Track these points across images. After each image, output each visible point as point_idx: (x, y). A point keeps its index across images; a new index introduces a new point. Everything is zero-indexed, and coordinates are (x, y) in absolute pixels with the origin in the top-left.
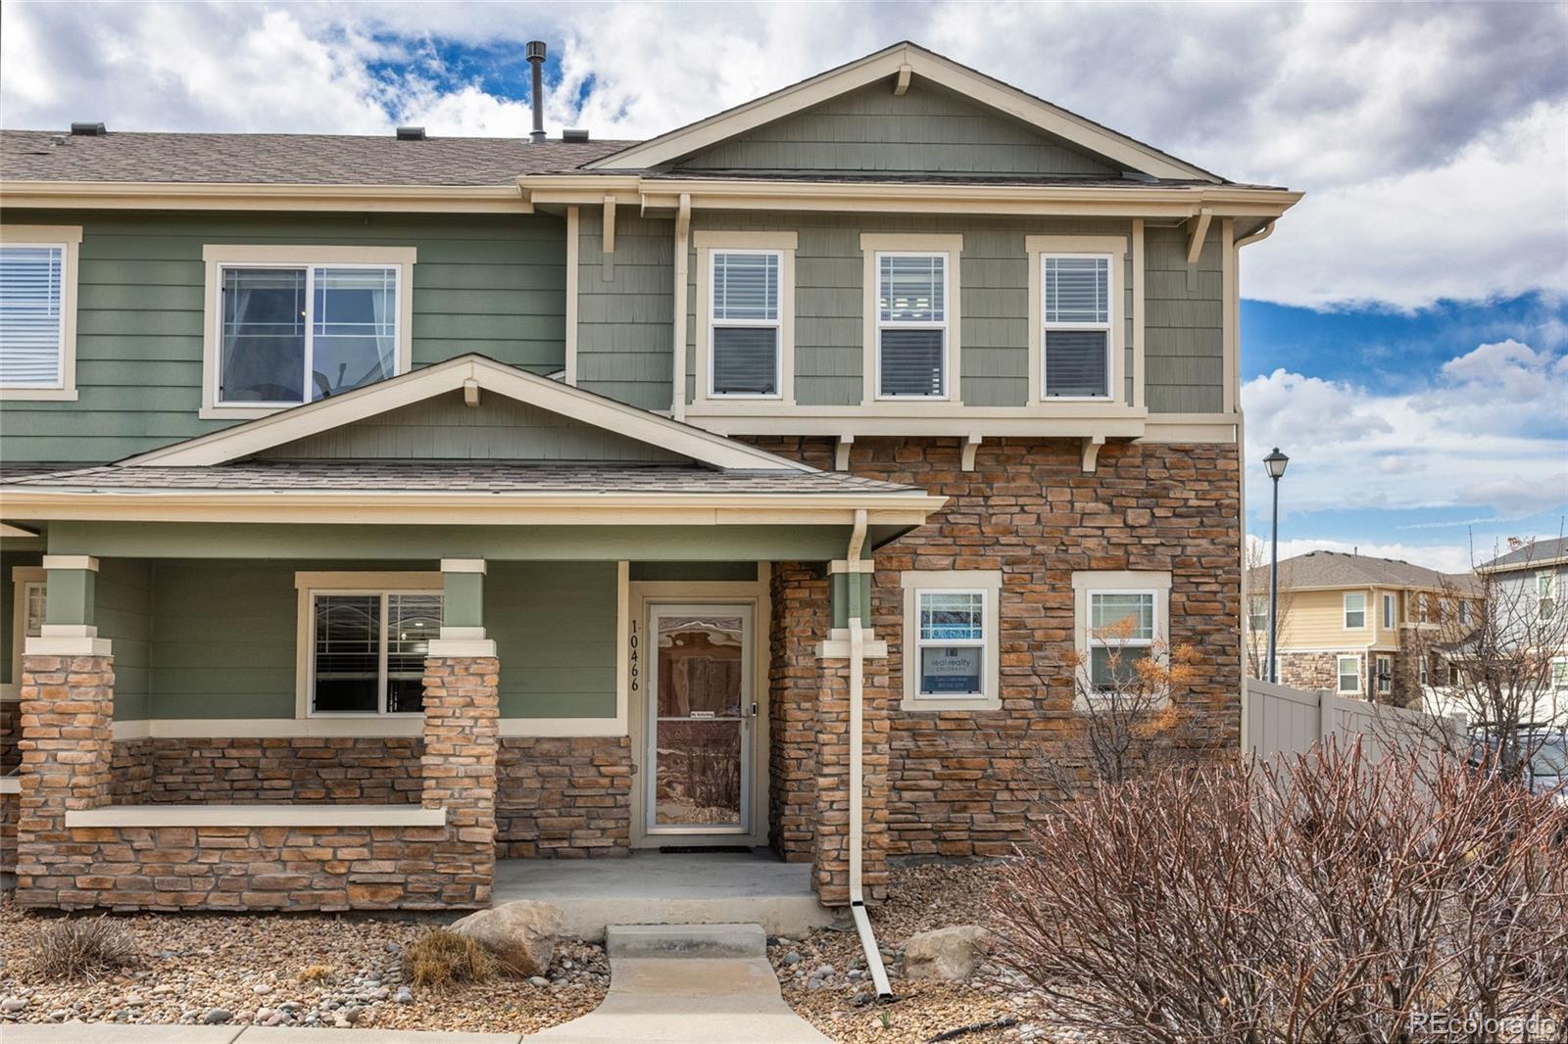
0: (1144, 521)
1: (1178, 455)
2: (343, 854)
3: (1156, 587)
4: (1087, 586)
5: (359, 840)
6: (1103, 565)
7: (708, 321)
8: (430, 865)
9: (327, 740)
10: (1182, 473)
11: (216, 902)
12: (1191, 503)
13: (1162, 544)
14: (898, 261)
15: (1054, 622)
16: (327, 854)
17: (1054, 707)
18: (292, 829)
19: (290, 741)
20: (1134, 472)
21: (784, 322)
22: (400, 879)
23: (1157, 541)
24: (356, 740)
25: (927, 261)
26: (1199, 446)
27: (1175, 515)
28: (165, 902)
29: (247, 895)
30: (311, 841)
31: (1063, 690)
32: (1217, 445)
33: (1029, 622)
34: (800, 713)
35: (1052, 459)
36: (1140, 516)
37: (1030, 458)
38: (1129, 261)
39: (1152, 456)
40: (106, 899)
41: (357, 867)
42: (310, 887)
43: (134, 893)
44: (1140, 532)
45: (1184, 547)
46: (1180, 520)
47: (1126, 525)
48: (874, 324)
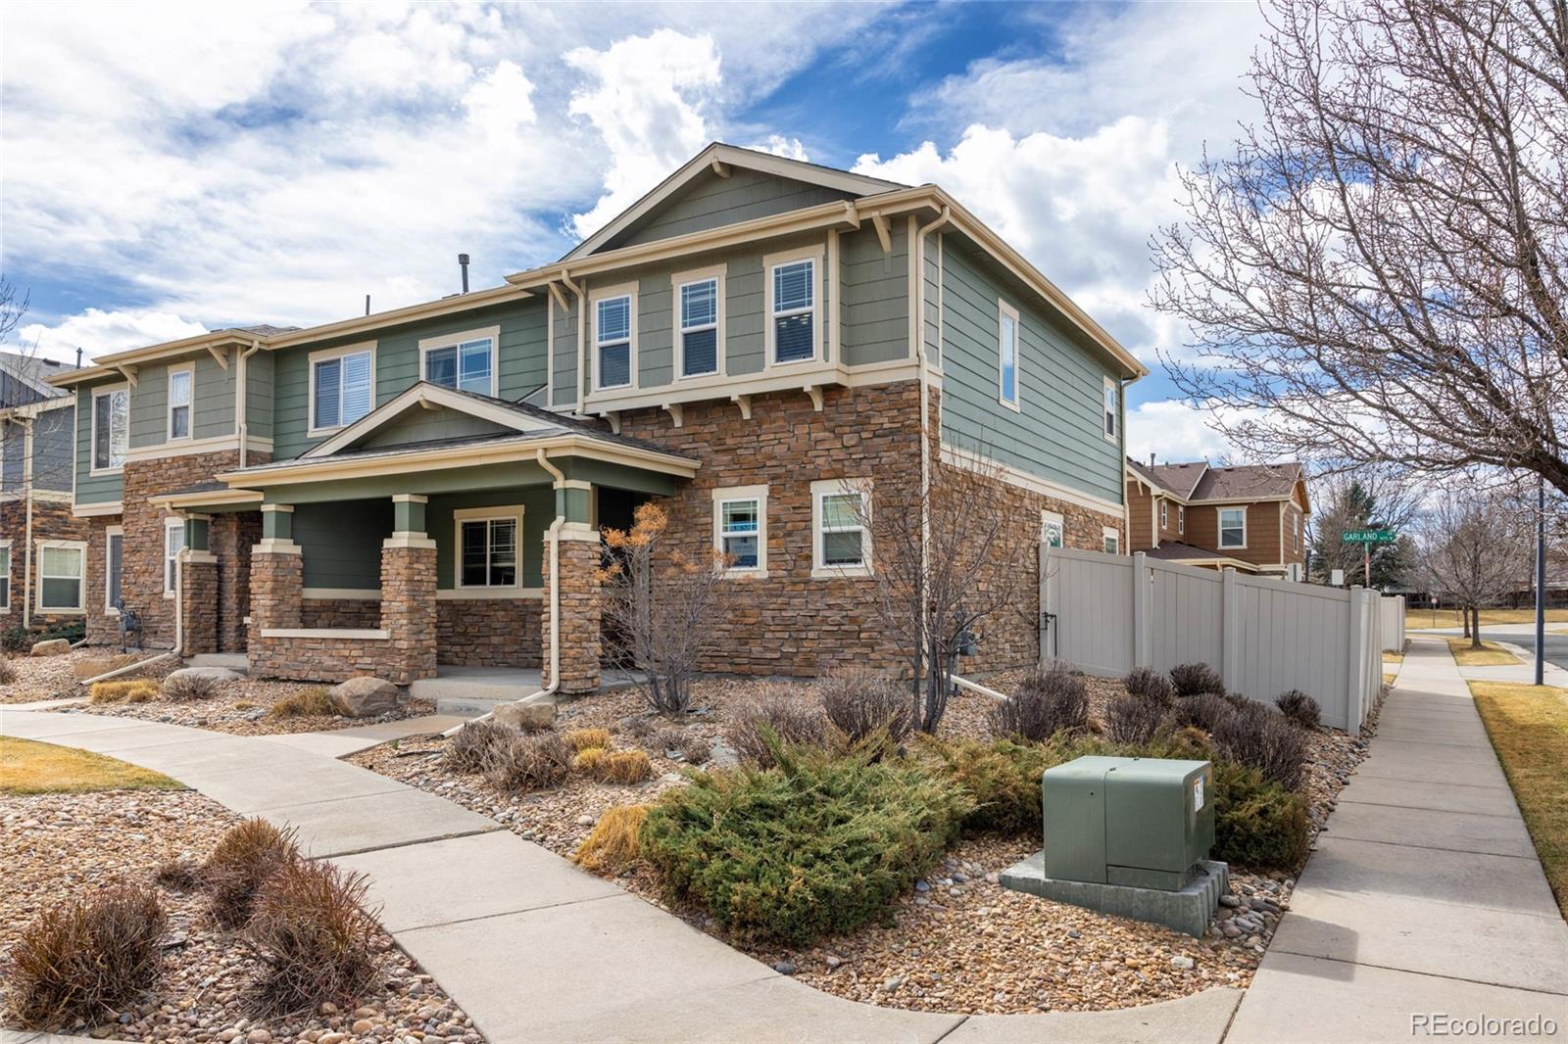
0: (853, 443)
1: (878, 392)
2: (354, 653)
3: (861, 488)
4: (820, 490)
5: (358, 646)
6: (828, 475)
7: (596, 344)
8: (384, 660)
9: (466, 601)
10: (880, 405)
11: (312, 676)
12: (885, 426)
13: (865, 458)
14: (692, 288)
15: (799, 517)
16: (346, 653)
17: (798, 575)
18: (337, 640)
20: (848, 408)
21: (632, 339)
22: (373, 667)
23: (862, 456)
24: (477, 601)
25: (706, 285)
26: (891, 384)
27: (875, 436)
28: (294, 675)
29: (321, 673)
30: (342, 646)
31: (804, 563)
32: (903, 383)
33: (783, 518)
35: (796, 405)
36: (851, 439)
37: (783, 407)
38: (826, 259)
39: (860, 396)
40: (277, 673)
41: (359, 661)
42: (341, 670)
43: (286, 671)
44: (852, 450)
45: (881, 458)
46: (879, 439)
47: (844, 447)
48: (679, 330)
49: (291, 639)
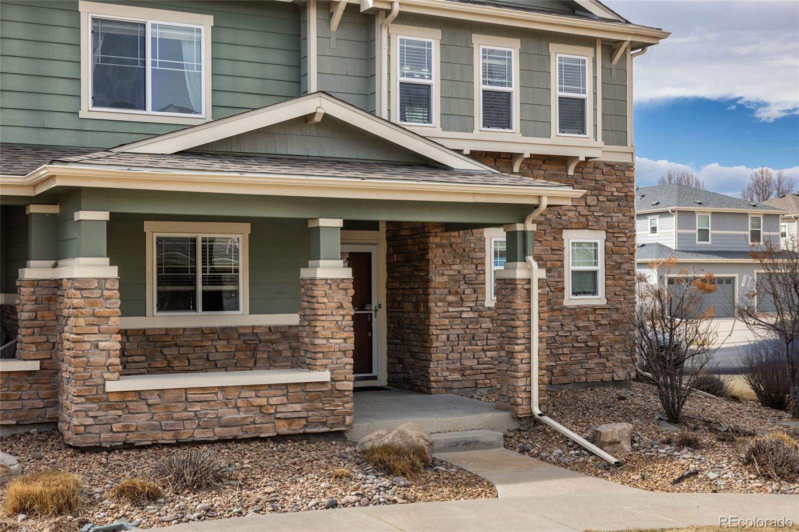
0: (595, 203)
1: (609, 168)
2: (274, 401)
3: (599, 238)
4: (570, 237)
5: (280, 392)
6: (577, 226)
7: (398, 79)
8: (320, 405)
9: (167, 330)
10: (610, 177)
11: (199, 435)
12: (615, 194)
13: (603, 216)
14: (492, 51)
15: (555, 257)
16: (263, 401)
17: (556, 303)
18: (243, 387)
19: (144, 331)
20: (591, 176)
21: (435, 82)
22: (304, 414)
23: (601, 214)
24: (184, 329)
25: (504, 53)
26: (618, 163)
27: (608, 200)
28: (168, 437)
29: (217, 430)
30: (253, 393)
31: (559, 294)
32: (625, 163)
33: (545, 257)
34: (437, 309)
35: (554, 167)
36: (593, 200)
37: (544, 167)
38: (595, 62)
39: (598, 168)
40: (132, 438)
41: (280, 409)
42: (254, 423)
43: (149, 433)
44: (593, 209)
45: (611, 217)
46: (609, 203)
47: (587, 205)
48: (479, 87)
49: (161, 392)
